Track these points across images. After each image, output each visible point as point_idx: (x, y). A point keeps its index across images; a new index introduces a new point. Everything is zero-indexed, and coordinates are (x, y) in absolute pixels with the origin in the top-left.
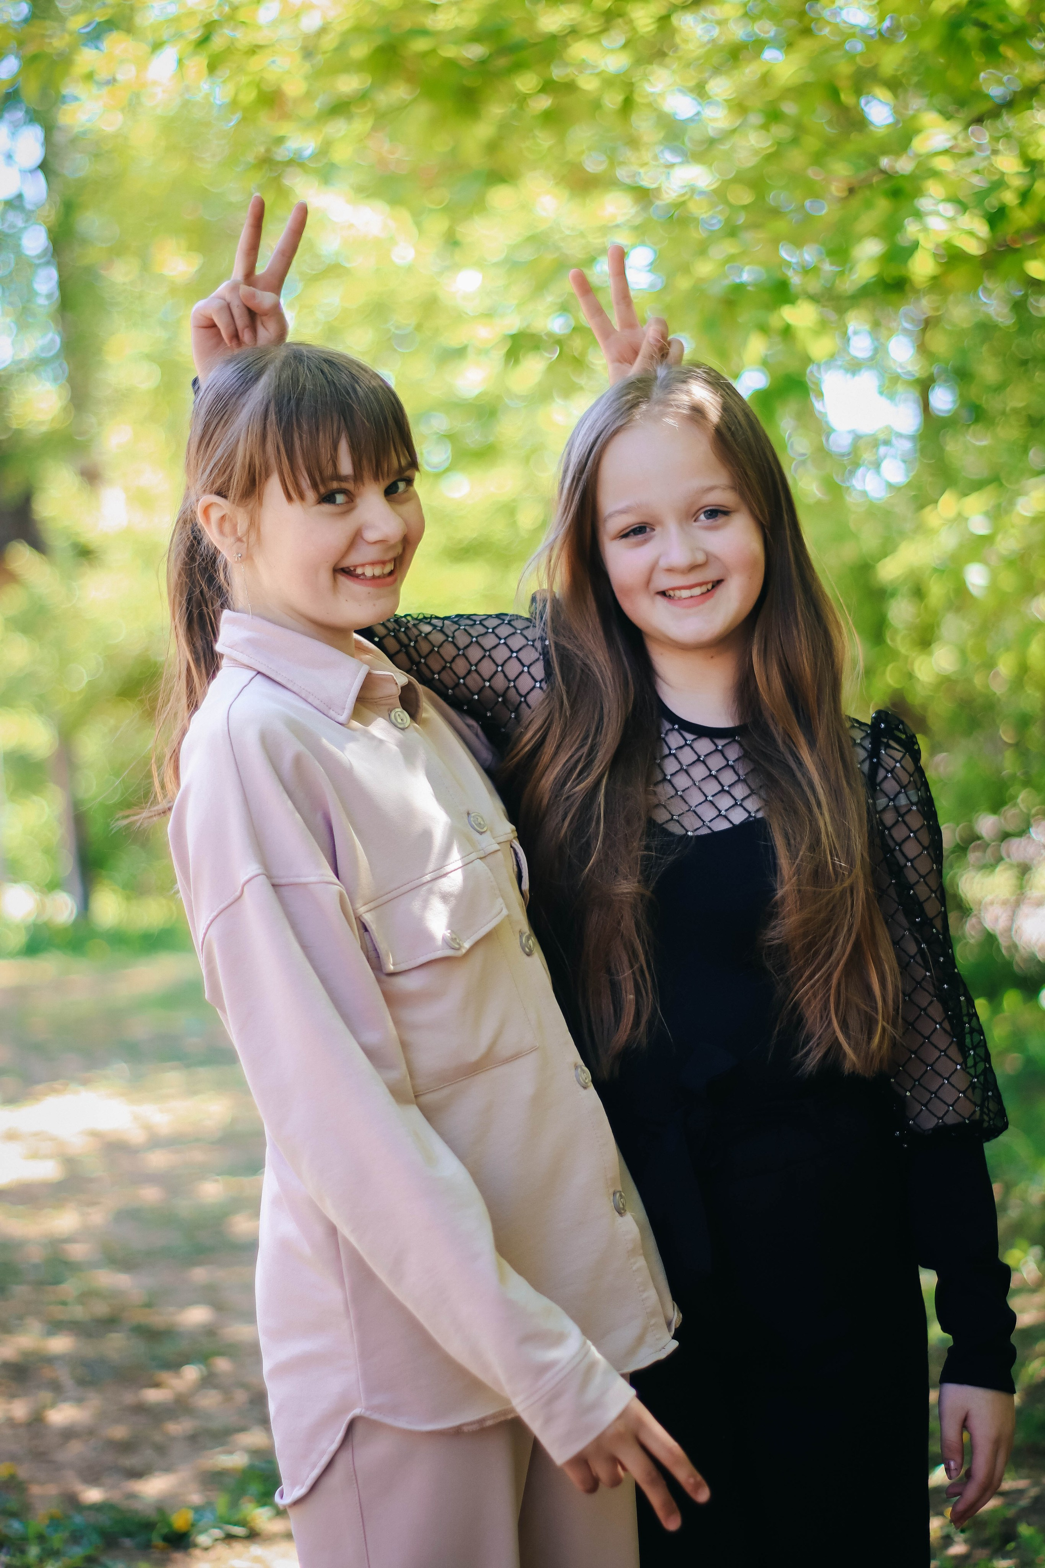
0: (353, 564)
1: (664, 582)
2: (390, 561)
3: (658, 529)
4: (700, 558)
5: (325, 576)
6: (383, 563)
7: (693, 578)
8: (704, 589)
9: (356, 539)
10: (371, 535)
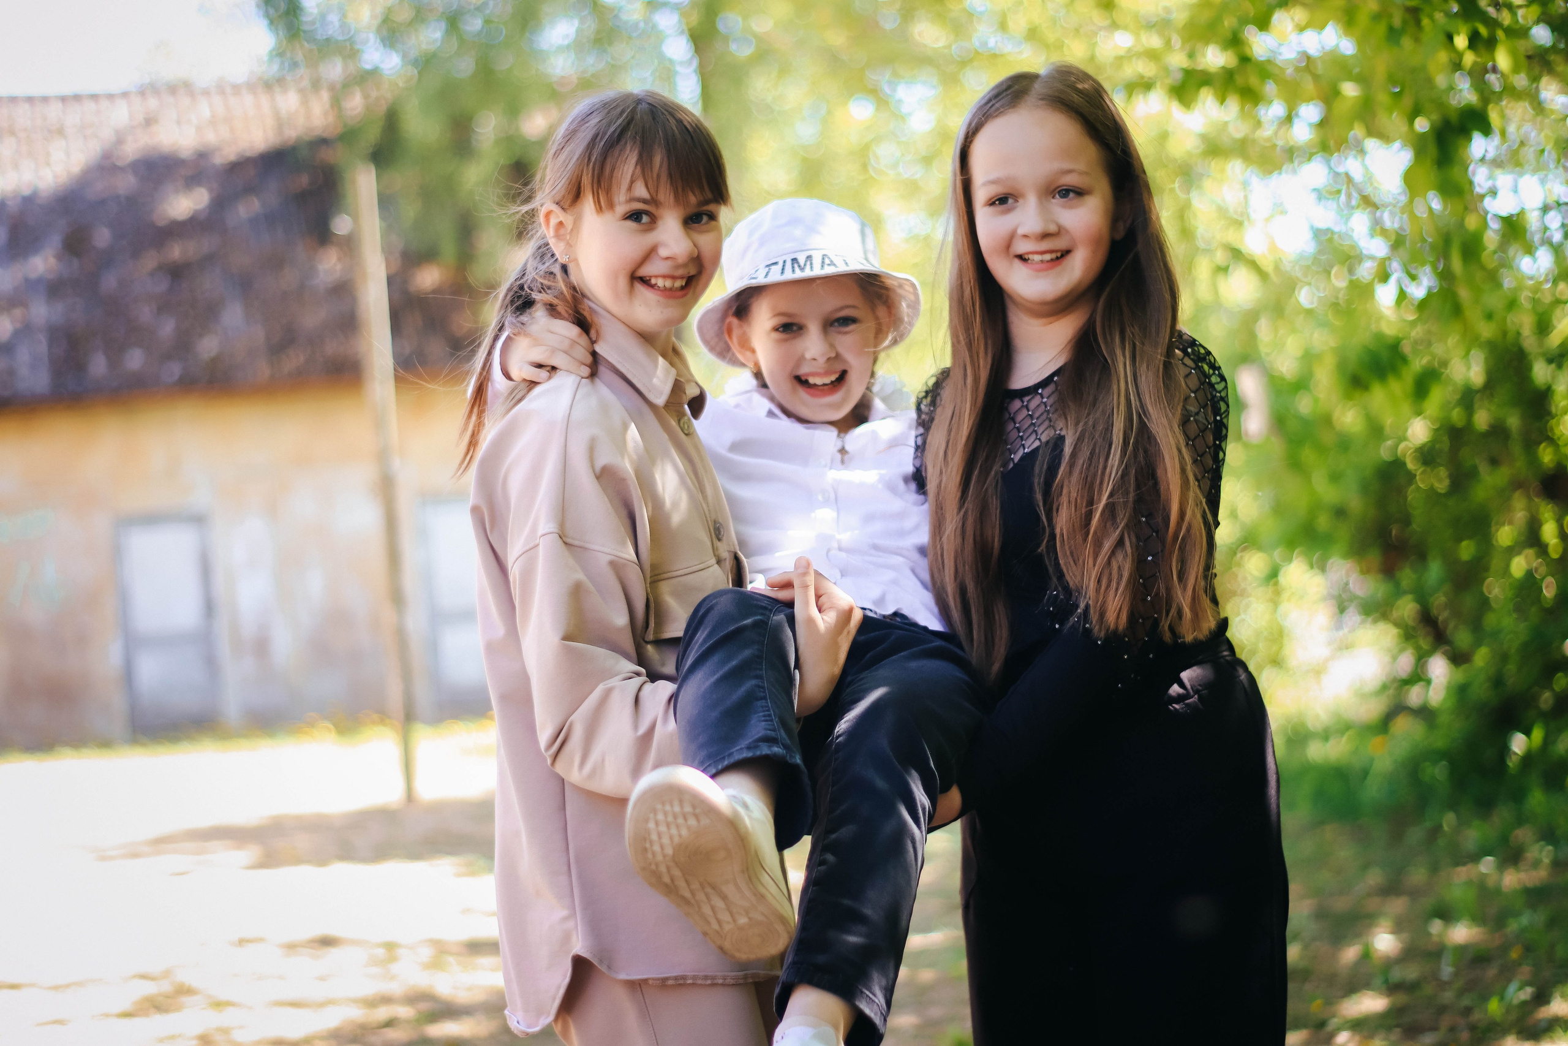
0: (648, 275)
1: (1021, 247)
2: (682, 278)
3: (1021, 201)
4: (1052, 228)
5: (623, 282)
6: (673, 278)
7: (1045, 245)
8: (1054, 256)
9: (650, 254)
10: (663, 252)
